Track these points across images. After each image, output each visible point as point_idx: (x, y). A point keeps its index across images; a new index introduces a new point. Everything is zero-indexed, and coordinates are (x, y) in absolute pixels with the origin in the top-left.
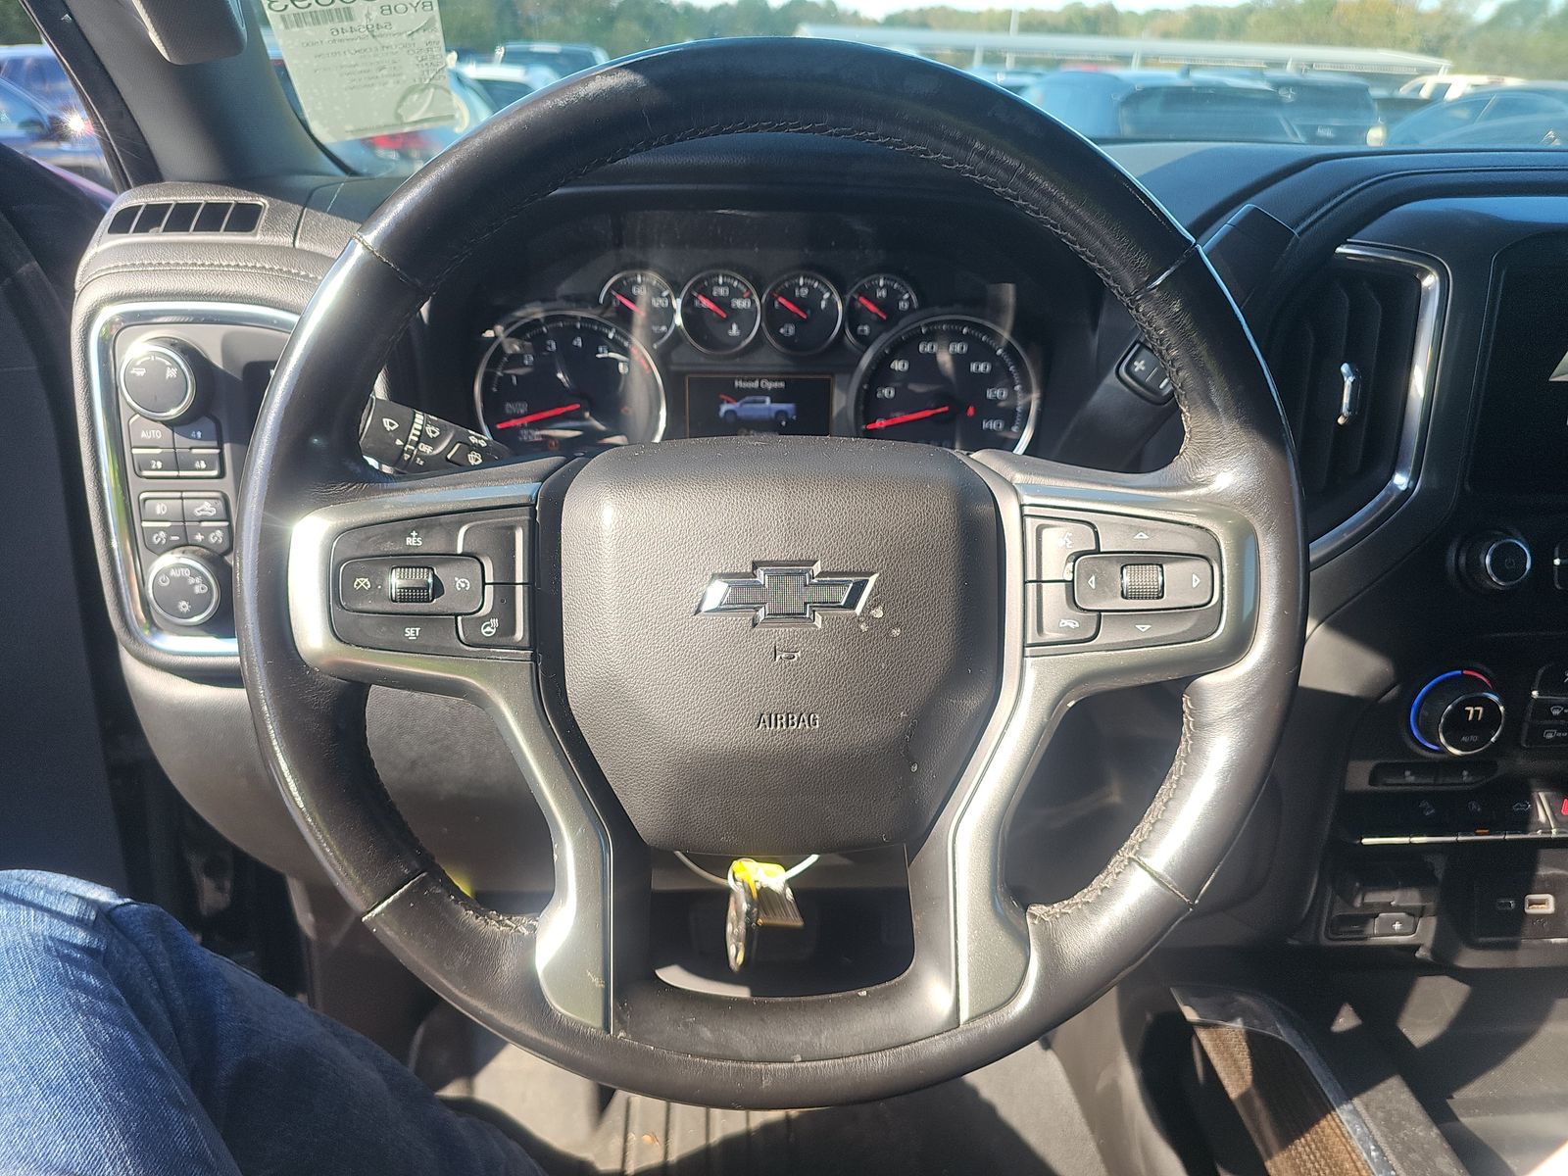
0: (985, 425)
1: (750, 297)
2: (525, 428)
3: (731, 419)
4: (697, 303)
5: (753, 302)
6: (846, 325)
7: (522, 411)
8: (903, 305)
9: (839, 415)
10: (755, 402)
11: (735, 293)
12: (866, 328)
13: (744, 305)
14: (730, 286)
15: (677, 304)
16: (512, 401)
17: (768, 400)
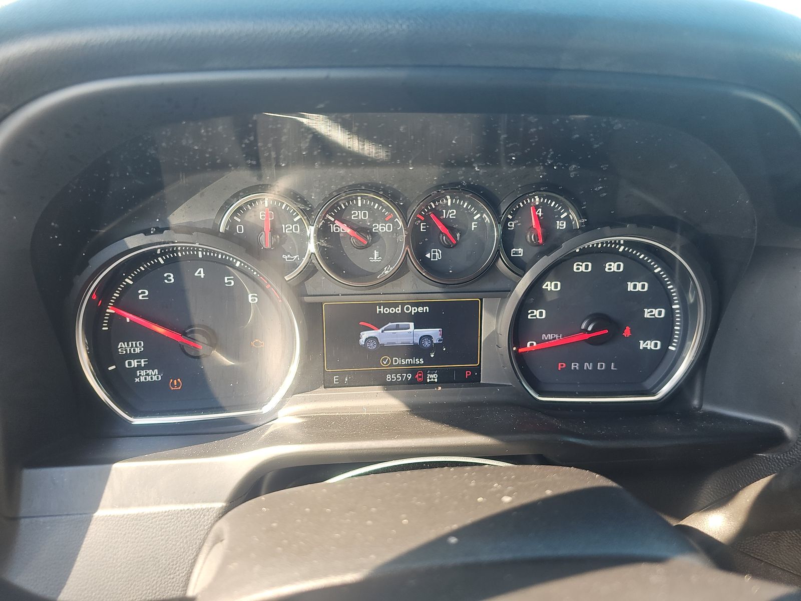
0: (642, 345)
1: (392, 221)
2: (143, 369)
3: (372, 346)
4: (333, 229)
5: (396, 225)
6: (502, 249)
7: (138, 351)
8: (561, 225)
9: (488, 338)
10: (397, 328)
11: (376, 217)
12: (520, 250)
13: (386, 229)
14: (370, 209)
15: (311, 231)
16: (126, 340)
17: (412, 325)
